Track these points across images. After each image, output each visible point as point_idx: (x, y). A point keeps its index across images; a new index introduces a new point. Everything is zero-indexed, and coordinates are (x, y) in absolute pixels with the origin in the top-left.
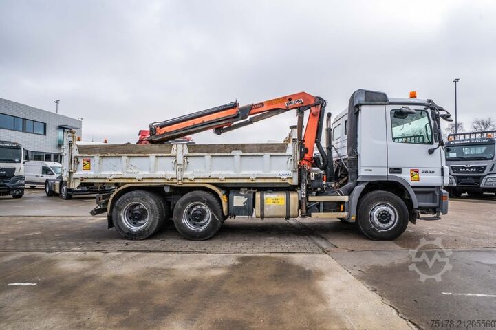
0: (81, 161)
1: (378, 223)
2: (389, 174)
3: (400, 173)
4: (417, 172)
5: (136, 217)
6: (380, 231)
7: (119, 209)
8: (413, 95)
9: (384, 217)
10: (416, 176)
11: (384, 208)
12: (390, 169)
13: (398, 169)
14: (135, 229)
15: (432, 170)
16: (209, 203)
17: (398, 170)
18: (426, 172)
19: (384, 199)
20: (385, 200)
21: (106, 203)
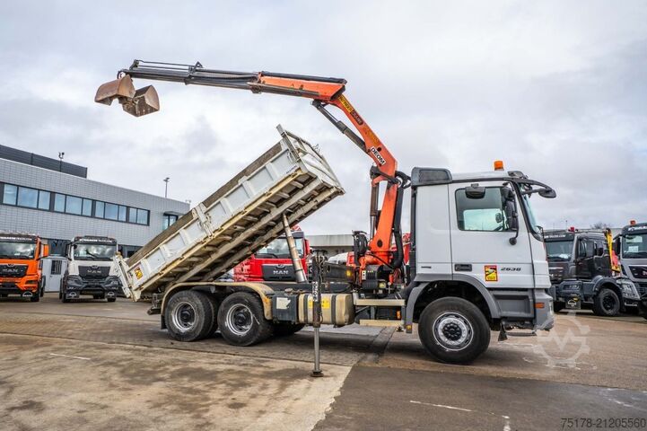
0: (133, 272)
1: (444, 339)
2: (455, 272)
3: (470, 270)
4: (495, 269)
5: (186, 318)
6: (448, 350)
7: (171, 309)
8: (499, 166)
9: (453, 332)
10: (493, 275)
11: (452, 319)
12: (456, 266)
13: (467, 265)
14: (183, 329)
15: (516, 266)
16: (250, 305)
17: (468, 267)
18: (508, 269)
19: (452, 307)
20: (453, 309)
21: (161, 302)
